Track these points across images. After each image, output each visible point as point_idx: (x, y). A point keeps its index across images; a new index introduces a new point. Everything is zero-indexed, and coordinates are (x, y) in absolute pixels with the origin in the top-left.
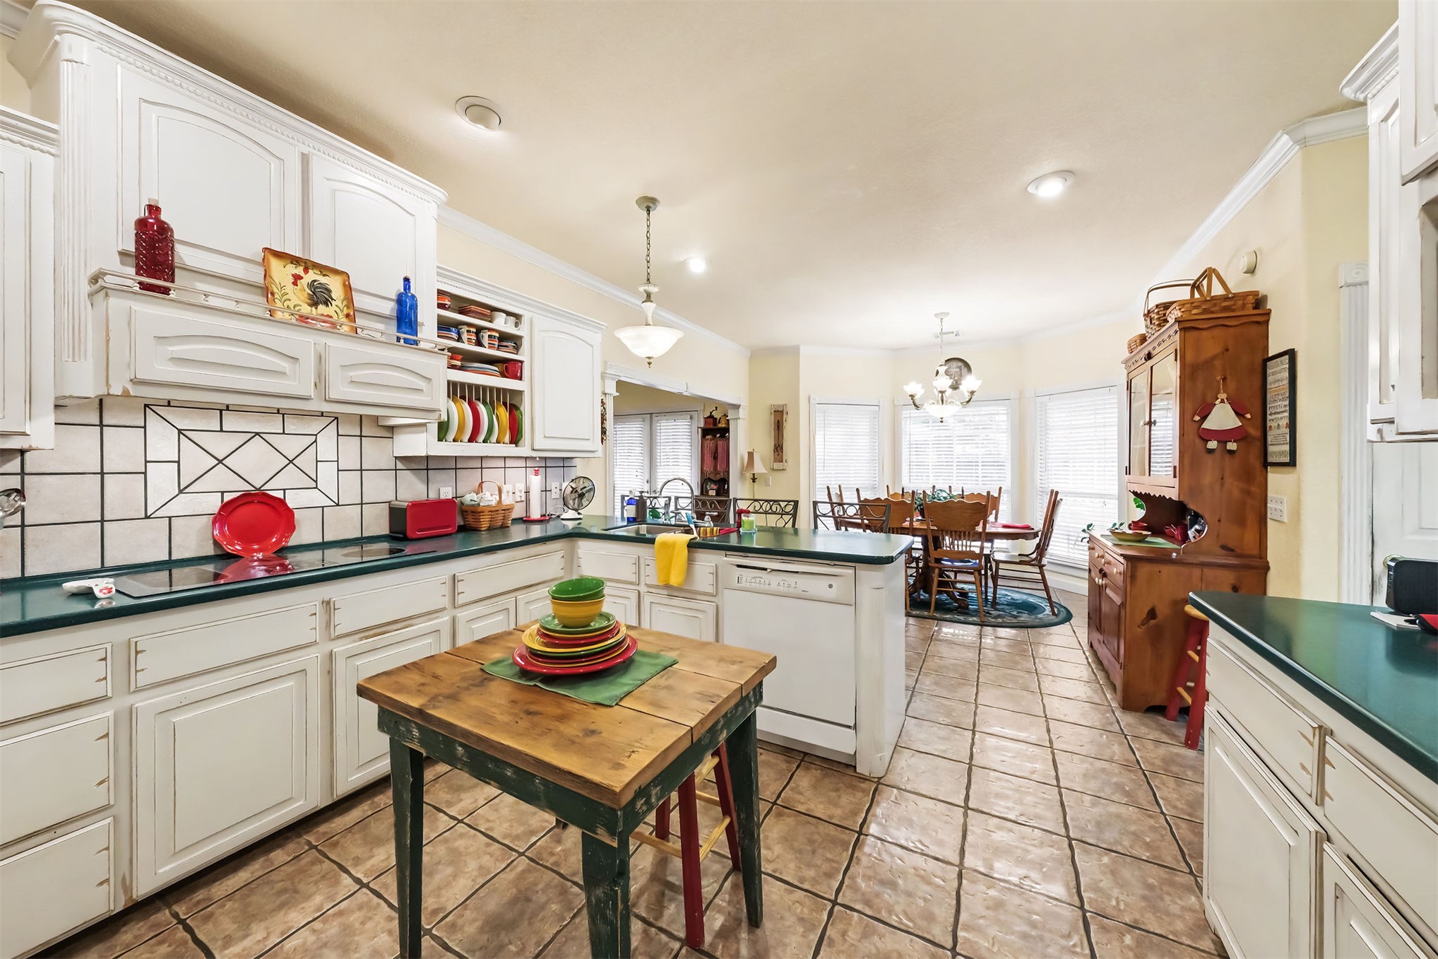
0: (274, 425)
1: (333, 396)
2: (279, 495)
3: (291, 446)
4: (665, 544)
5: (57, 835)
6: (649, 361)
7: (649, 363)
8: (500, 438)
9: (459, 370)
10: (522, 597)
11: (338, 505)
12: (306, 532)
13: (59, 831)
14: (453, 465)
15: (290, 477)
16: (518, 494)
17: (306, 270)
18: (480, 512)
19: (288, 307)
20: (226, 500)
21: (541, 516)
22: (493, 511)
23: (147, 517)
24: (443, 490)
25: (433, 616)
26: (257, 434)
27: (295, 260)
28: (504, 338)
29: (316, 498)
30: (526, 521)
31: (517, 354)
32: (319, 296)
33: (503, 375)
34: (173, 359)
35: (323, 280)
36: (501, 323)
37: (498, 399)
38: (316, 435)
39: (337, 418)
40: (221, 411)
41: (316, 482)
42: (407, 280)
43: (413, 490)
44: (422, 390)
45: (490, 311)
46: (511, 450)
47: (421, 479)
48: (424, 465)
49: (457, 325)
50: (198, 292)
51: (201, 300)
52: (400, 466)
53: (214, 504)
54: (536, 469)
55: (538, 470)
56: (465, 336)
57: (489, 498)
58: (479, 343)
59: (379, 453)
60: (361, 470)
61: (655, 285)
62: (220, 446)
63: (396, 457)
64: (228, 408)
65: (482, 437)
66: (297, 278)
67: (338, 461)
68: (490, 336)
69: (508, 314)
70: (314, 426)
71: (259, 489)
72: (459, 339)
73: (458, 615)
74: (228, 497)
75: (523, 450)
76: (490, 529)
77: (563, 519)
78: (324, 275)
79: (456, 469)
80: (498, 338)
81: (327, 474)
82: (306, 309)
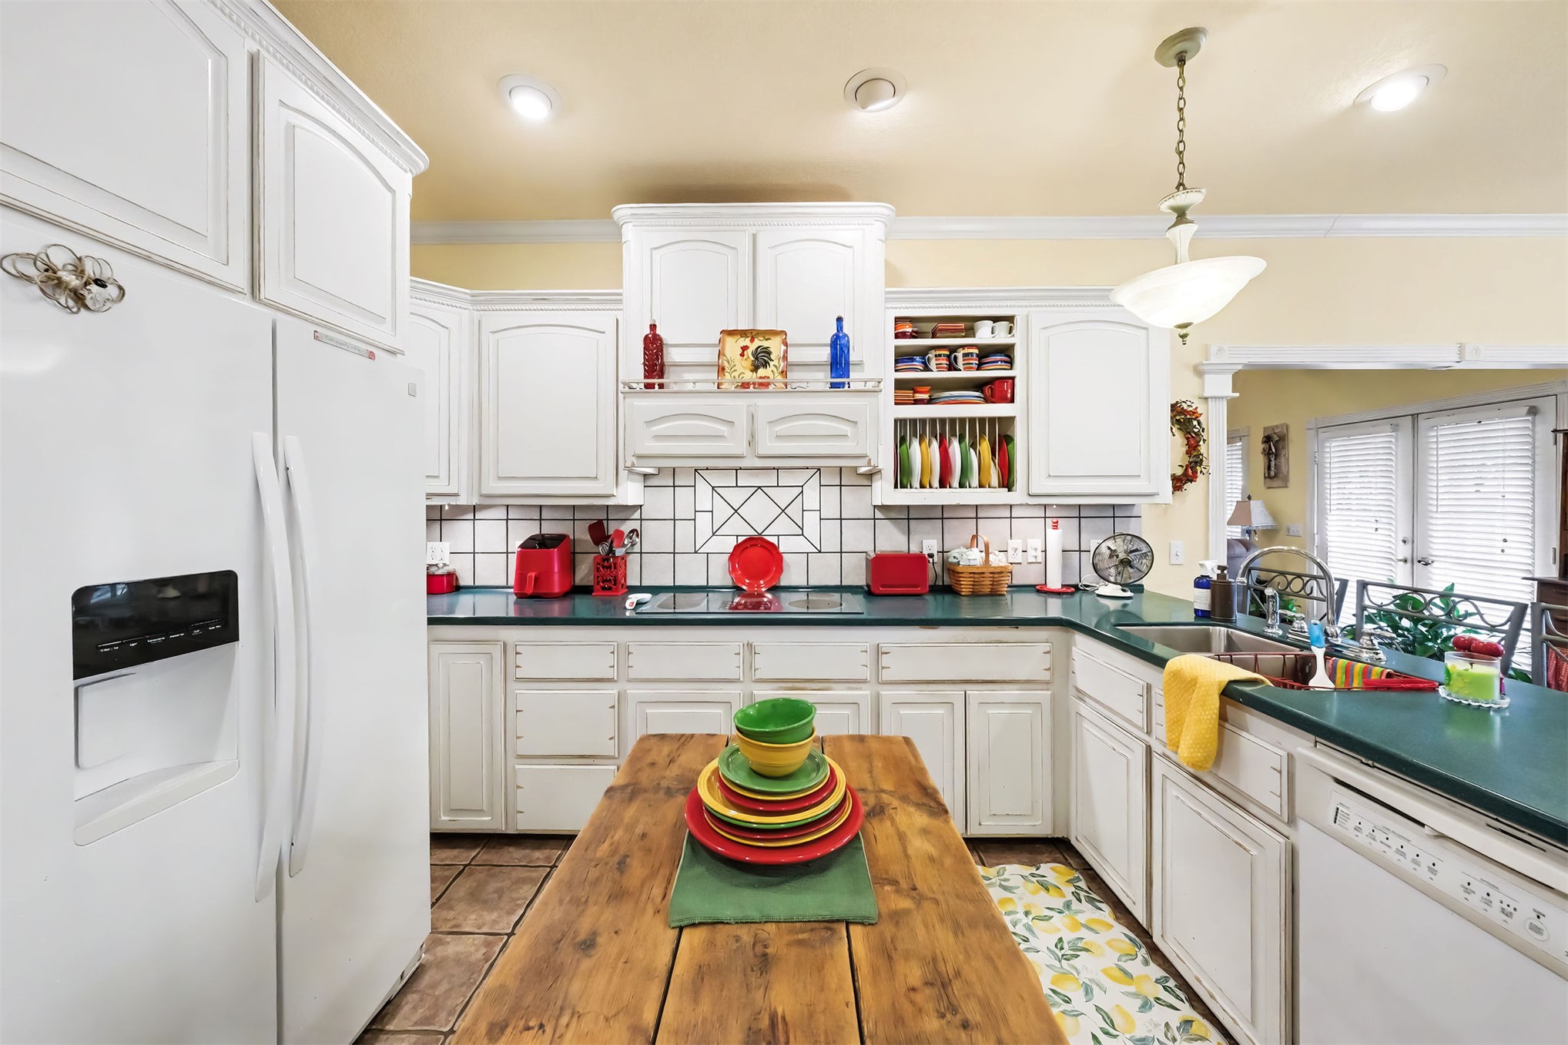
0: (769, 479)
1: (761, 452)
2: (773, 540)
3: (783, 497)
4: (1177, 675)
5: (594, 763)
6: (1183, 331)
7: (1183, 336)
8: (984, 482)
9: (928, 403)
10: (974, 692)
11: (820, 552)
12: (792, 575)
13: (597, 761)
14: (940, 515)
15: (783, 526)
16: (1031, 553)
17: (752, 341)
18: (959, 573)
19: (734, 377)
20: (739, 541)
21: (1063, 586)
22: (977, 574)
23: (696, 552)
24: (926, 543)
25: (854, 685)
26: (759, 487)
27: (743, 333)
28: (986, 354)
29: (801, 544)
30: (1041, 590)
31: (1011, 369)
32: (761, 359)
33: (987, 401)
34: (655, 436)
35: (765, 344)
36: (985, 335)
37: (982, 432)
38: (802, 486)
39: (819, 469)
40: (736, 470)
41: (802, 529)
42: (839, 320)
43: (892, 540)
44: (847, 436)
45: (968, 325)
46: (1001, 496)
47: (901, 530)
48: (906, 516)
49: (923, 352)
50: (688, 381)
51: (690, 387)
52: (879, 515)
53: (730, 544)
54: (1055, 520)
55: (1057, 522)
56: (933, 365)
57: (973, 557)
58: (952, 367)
59: (858, 502)
60: (841, 519)
61: (1198, 190)
62: (736, 497)
63: (875, 506)
64: (740, 469)
65: (955, 481)
66: (745, 348)
67: (820, 510)
68: (965, 355)
69: (996, 319)
70: (799, 478)
71: (760, 534)
72: (927, 369)
73: (882, 692)
74: (741, 539)
75: (1016, 496)
76: (975, 595)
77: (1099, 595)
78: (767, 340)
79: (942, 519)
80: (977, 355)
81: (811, 520)
82: (749, 376)
